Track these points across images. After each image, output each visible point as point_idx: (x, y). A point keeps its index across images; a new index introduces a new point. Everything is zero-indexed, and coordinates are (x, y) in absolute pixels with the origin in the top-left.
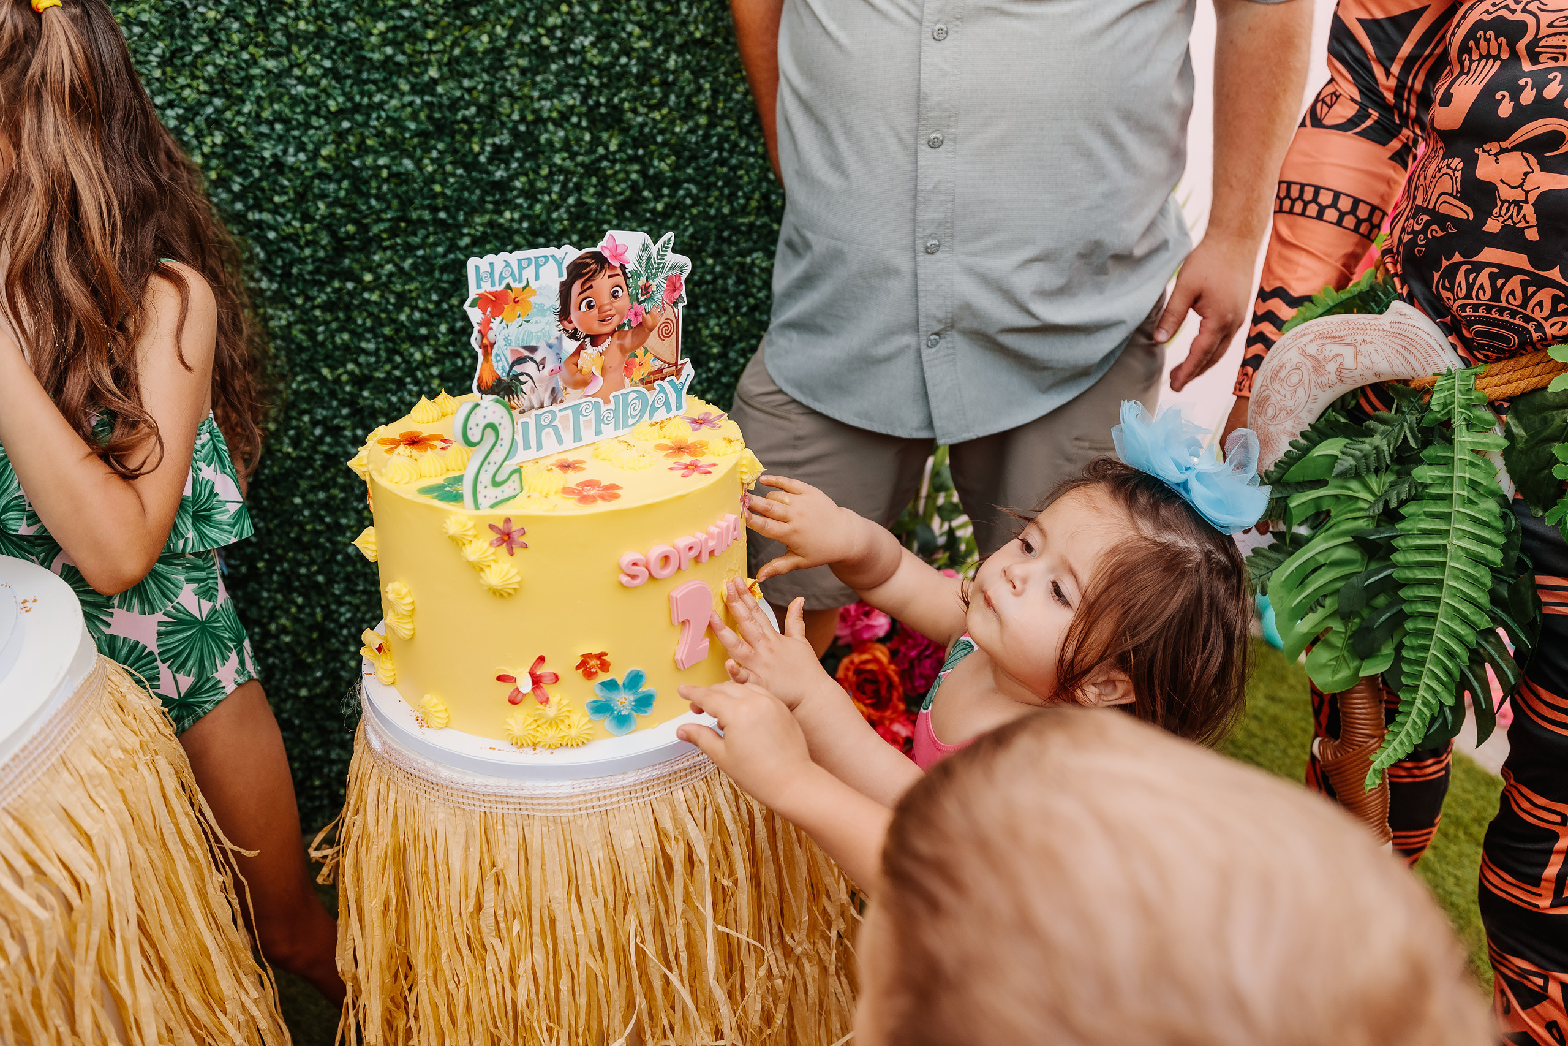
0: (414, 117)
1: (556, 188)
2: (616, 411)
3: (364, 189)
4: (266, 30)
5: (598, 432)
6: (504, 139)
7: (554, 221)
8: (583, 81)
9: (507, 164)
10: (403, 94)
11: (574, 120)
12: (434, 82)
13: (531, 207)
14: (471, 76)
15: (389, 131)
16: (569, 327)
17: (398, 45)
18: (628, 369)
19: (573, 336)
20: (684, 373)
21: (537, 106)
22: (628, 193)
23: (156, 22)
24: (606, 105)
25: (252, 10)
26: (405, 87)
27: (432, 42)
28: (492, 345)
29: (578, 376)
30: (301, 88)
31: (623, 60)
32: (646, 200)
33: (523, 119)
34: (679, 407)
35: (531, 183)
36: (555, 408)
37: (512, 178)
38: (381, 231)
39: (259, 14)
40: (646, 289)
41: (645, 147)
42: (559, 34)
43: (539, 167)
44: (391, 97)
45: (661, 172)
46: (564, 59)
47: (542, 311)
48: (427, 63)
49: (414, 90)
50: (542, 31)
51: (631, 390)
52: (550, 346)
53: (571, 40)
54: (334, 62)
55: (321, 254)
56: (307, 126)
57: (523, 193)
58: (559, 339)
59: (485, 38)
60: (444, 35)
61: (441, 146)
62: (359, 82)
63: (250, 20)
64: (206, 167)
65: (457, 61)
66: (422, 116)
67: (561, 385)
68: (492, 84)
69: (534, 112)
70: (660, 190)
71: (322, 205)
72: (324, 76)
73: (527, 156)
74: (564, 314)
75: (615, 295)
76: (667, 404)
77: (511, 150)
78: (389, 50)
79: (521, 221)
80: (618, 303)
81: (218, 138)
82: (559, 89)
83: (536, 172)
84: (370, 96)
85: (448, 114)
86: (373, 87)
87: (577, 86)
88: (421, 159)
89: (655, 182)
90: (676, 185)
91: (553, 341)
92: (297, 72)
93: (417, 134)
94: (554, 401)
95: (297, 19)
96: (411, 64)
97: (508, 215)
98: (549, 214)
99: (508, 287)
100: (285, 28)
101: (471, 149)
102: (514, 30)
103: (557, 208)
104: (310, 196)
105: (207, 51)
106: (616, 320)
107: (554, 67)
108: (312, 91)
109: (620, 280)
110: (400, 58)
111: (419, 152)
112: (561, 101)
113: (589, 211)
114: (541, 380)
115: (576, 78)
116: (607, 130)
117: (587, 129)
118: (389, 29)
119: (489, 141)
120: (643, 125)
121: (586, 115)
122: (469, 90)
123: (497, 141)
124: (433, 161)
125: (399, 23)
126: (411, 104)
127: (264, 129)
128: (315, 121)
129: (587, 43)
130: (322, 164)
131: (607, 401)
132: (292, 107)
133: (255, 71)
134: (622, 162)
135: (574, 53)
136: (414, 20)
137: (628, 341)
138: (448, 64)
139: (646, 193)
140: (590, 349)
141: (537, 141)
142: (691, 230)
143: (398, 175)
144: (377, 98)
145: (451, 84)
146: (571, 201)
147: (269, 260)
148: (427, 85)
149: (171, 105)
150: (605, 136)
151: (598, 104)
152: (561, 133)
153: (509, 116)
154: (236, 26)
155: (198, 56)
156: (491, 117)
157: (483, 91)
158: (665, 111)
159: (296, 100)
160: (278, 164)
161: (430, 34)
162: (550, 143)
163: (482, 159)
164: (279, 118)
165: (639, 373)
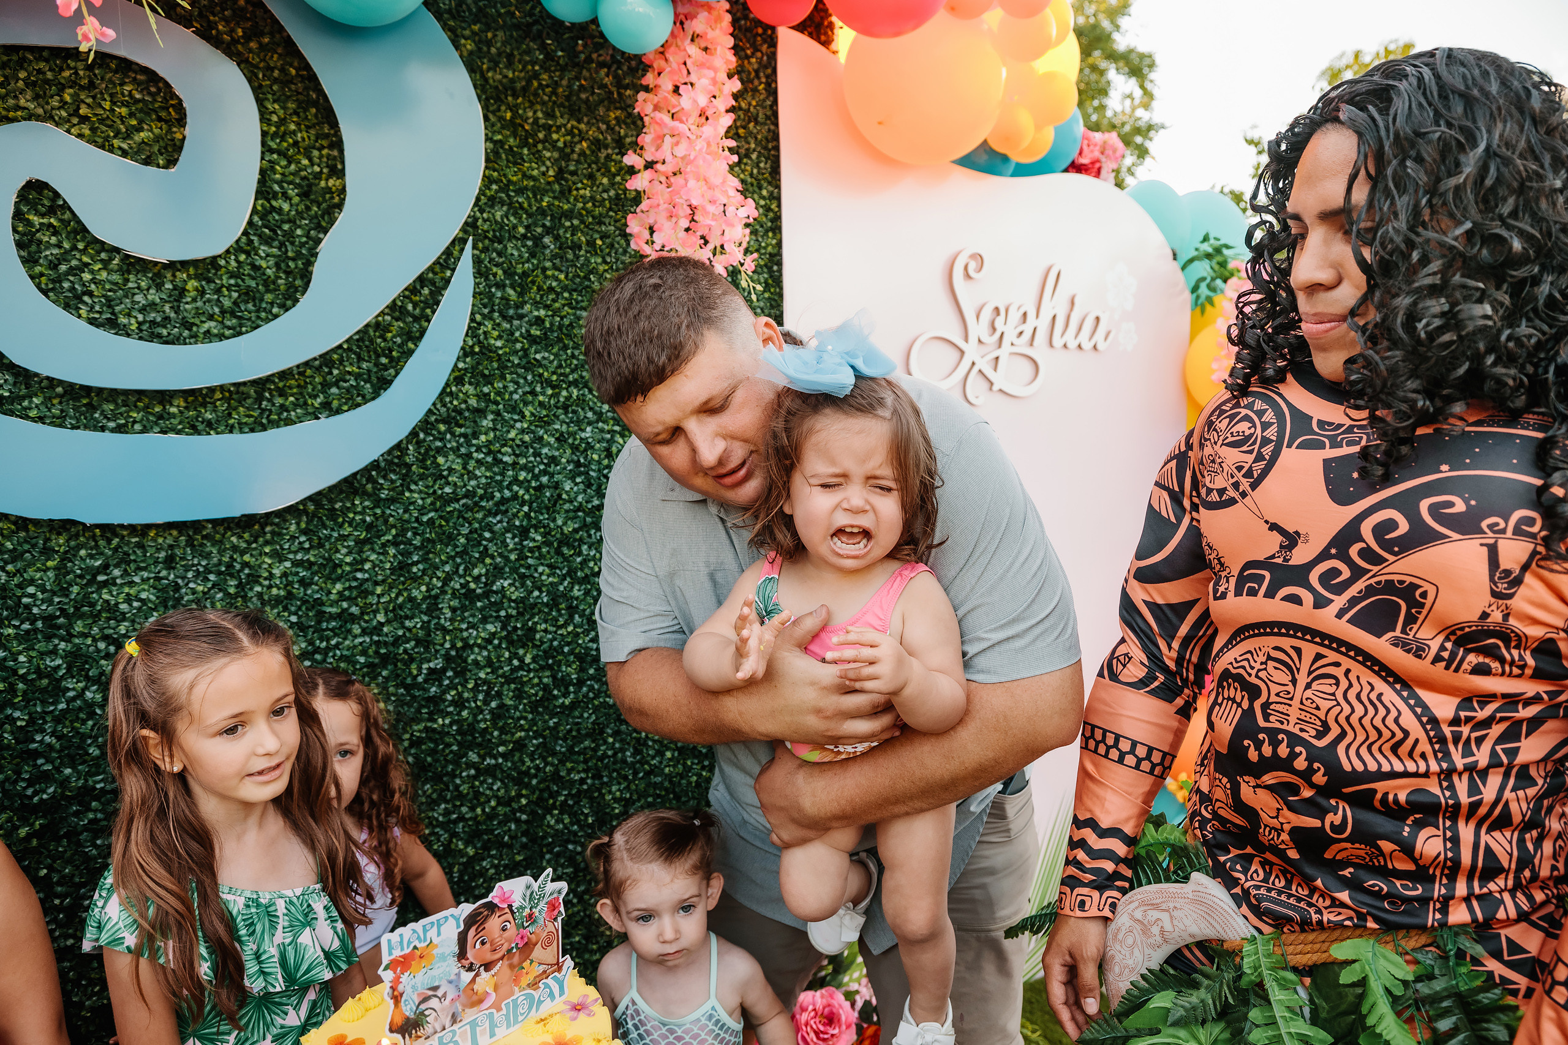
0: (364, 653)
1: (481, 697)
2: (507, 1016)
4: (245, 598)
5: (492, 1035)
6: (438, 663)
7: (478, 722)
8: (503, 613)
9: (440, 681)
10: (355, 636)
11: (496, 642)
12: (382, 624)
13: (459, 714)
14: (412, 618)
15: (342, 665)
16: (466, 963)
17: (351, 600)
18: (516, 981)
19: (470, 969)
20: (565, 968)
21: (465, 634)
22: (541, 693)
23: (152, 598)
24: (522, 629)
25: (233, 582)
26: (357, 630)
27: (379, 596)
28: (401, 995)
29: (475, 998)
31: (536, 593)
32: (556, 698)
33: (453, 646)
34: (562, 993)
35: (460, 694)
36: (455, 1027)
37: (444, 692)
40: (530, 916)
41: (553, 657)
42: (483, 579)
43: (466, 681)
44: (345, 639)
45: (568, 675)
46: (488, 597)
47: (443, 958)
48: (376, 612)
49: (364, 632)
50: (469, 579)
51: (519, 995)
52: (450, 982)
53: (493, 583)
54: (299, 617)
57: (453, 703)
58: (458, 975)
59: (424, 588)
60: (391, 588)
61: (385, 673)
62: (318, 630)
63: (232, 590)
65: (401, 607)
66: (371, 652)
67: (460, 1008)
68: (429, 622)
69: (462, 640)
70: (567, 688)
73: (457, 674)
74: (462, 955)
75: (504, 929)
76: (552, 996)
77: (444, 670)
78: (345, 605)
79: (451, 724)
80: (506, 934)
82: (485, 620)
83: (464, 686)
84: (328, 640)
85: (391, 649)
87: (498, 617)
89: (563, 683)
90: (580, 683)
91: (453, 977)
94: (454, 1023)
95: (270, 587)
96: (362, 613)
97: (440, 721)
98: (475, 716)
99: (415, 948)
100: (260, 595)
101: (410, 673)
102: (447, 580)
103: (482, 712)
106: (505, 947)
107: (479, 604)
109: (509, 916)
110: (354, 610)
112: (485, 629)
113: (508, 710)
114: (443, 1010)
115: (497, 611)
116: (523, 647)
117: (507, 649)
118: (345, 589)
119: (425, 666)
120: (551, 641)
121: (506, 637)
122: (410, 630)
123: (432, 665)
124: (378, 685)
125: (354, 584)
126: (361, 643)
129: (506, 584)
131: (499, 1009)
134: (536, 671)
135: (496, 592)
136: (367, 580)
137: (516, 959)
138: (394, 609)
139: (556, 692)
140: (484, 975)
141: (465, 661)
142: (594, 717)
144: (333, 642)
145: (395, 624)
146: (493, 704)
148: (375, 628)
150: (521, 652)
151: (515, 628)
152: (485, 653)
153: (442, 645)
154: (220, 595)
156: (427, 648)
157: (422, 628)
158: (570, 628)
161: (379, 590)
162: (476, 663)
163: (420, 679)
165: (525, 980)
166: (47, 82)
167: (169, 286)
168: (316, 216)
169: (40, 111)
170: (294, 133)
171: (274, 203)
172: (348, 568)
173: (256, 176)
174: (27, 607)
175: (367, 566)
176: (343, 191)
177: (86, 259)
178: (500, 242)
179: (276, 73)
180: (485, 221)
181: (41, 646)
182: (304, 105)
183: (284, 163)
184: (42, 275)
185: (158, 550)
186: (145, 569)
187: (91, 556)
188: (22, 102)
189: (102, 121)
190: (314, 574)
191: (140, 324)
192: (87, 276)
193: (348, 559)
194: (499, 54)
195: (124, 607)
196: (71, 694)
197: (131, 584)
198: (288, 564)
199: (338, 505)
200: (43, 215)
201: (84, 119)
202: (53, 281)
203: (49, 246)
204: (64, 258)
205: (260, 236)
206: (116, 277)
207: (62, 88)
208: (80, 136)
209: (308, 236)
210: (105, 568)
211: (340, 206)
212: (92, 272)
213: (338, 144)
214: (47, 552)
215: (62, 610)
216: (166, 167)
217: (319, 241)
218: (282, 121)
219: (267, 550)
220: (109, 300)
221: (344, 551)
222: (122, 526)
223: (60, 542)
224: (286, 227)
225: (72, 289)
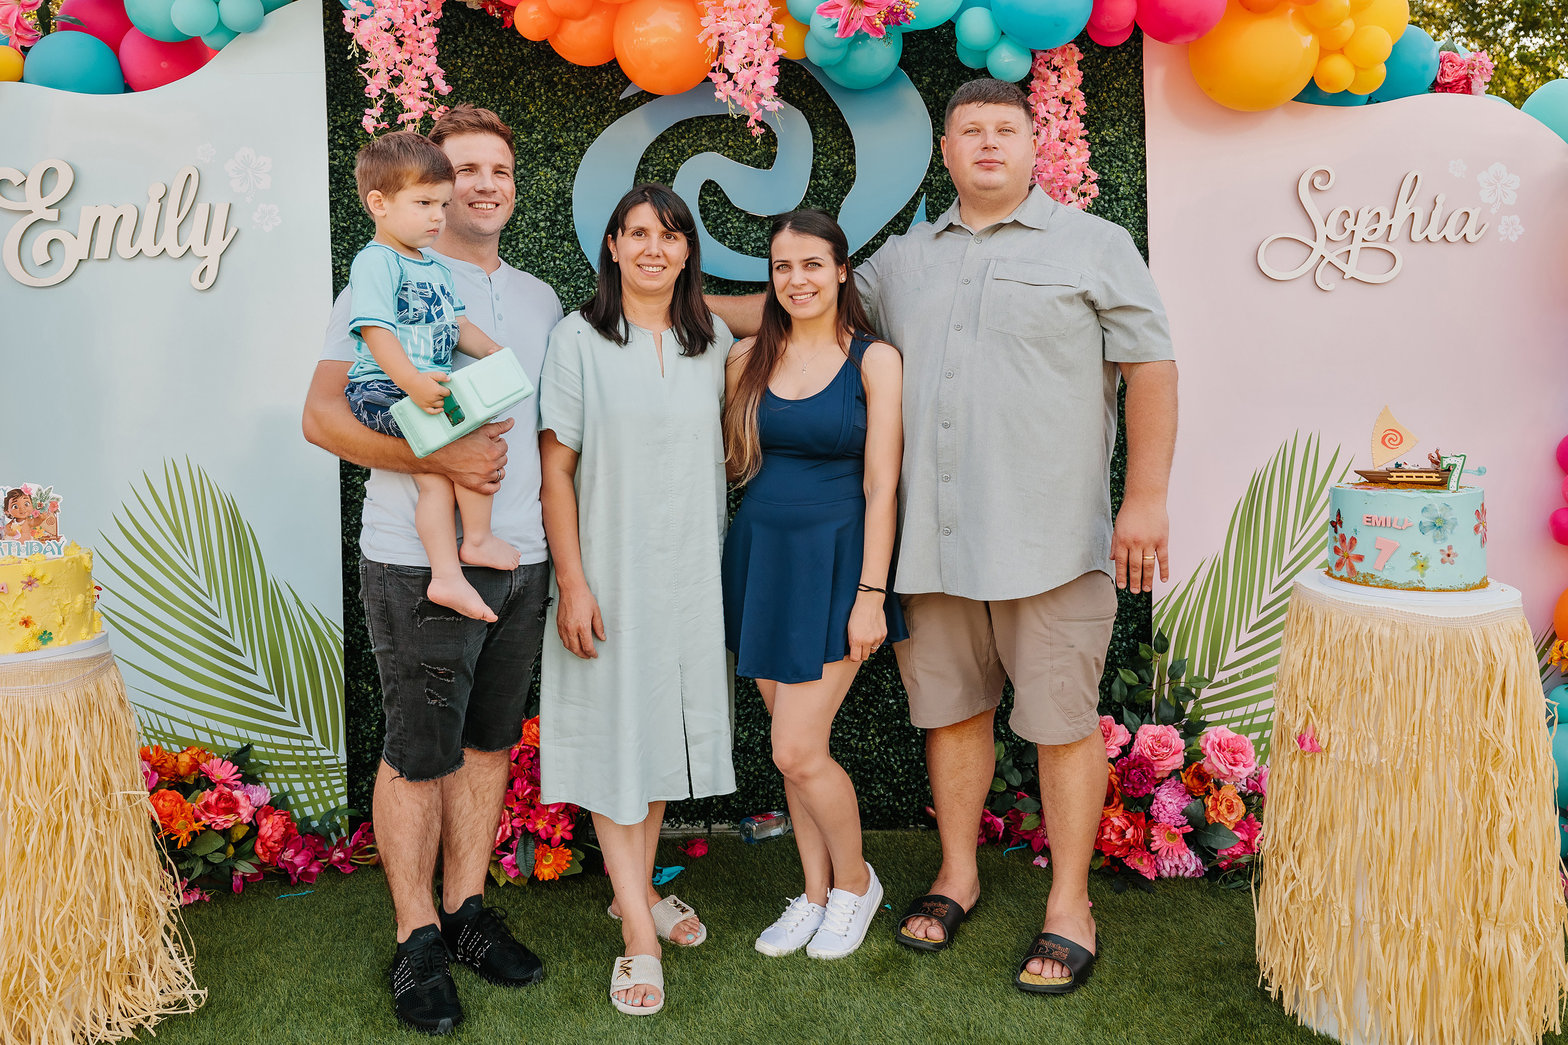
16: (8, 513)
18: (32, 534)
19: (9, 517)
29: (11, 532)
67: (4, 533)
74: (6, 509)
75: (26, 505)
80: (28, 508)
106: (27, 514)
109: (29, 501)
140: (16, 523)
166: (714, 131)
167: (767, 228)
168: (841, 187)
169: (711, 145)
170: (831, 142)
171: (820, 182)
173: (811, 167)
176: (854, 172)
177: (730, 217)
178: (946, 194)
179: (822, 112)
180: (936, 181)
182: (835, 128)
183: (825, 159)
184: (709, 225)
188: (704, 142)
189: (739, 147)
191: (753, 248)
192: (729, 225)
194: (946, 81)
200: (711, 196)
201: (730, 147)
202: (714, 228)
203: (713, 211)
204: (720, 216)
205: (812, 200)
206: (743, 225)
207: (721, 133)
208: (728, 156)
209: (837, 198)
211: (853, 180)
212: (731, 223)
213: (852, 147)
216: (767, 168)
217: (842, 200)
218: (825, 137)
220: (739, 236)
224: (825, 194)
225: (723, 232)
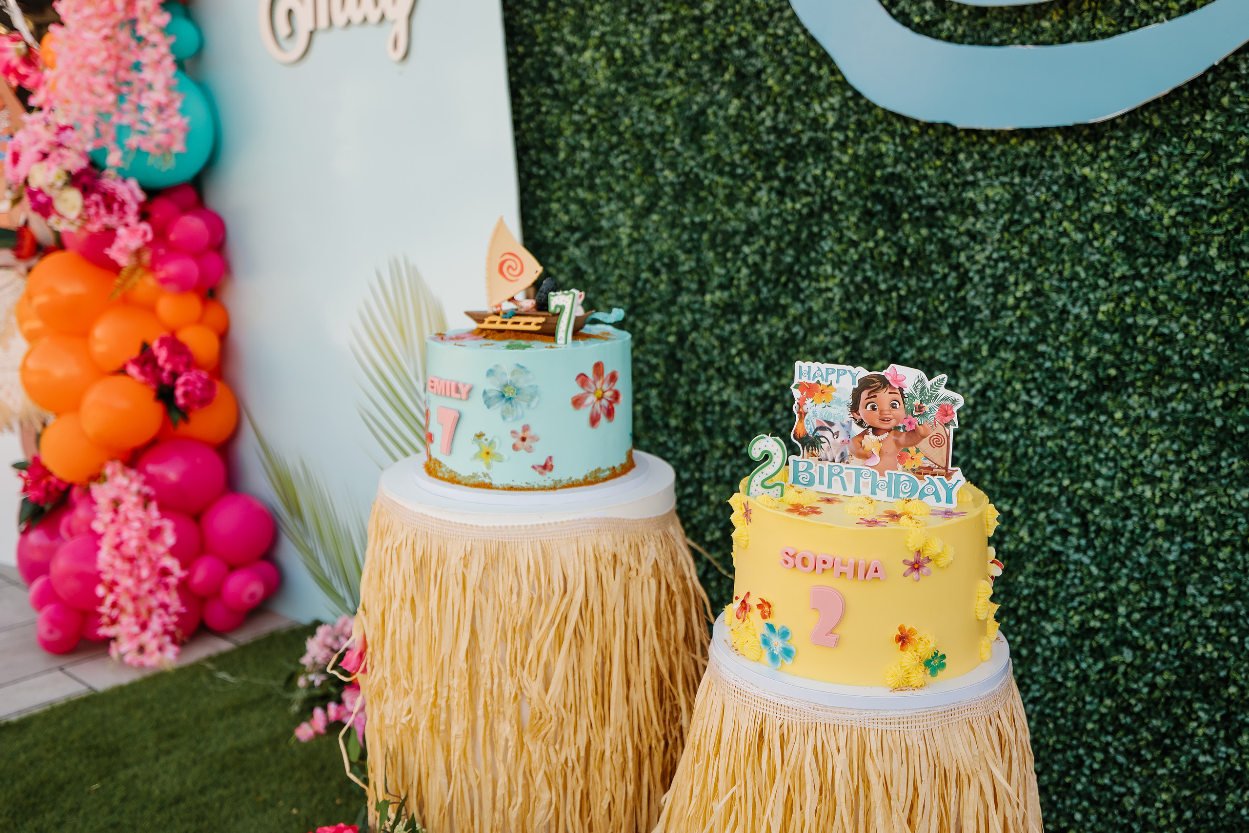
0: (1187, 288)
2: (889, 485)
3: (1130, 342)
4: (1079, 211)
5: (874, 495)
10: (1179, 268)
12: (1212, 260)
15: (1162, 297)
16: (858, 417)
17: (1183, 227)
18: (902, 458)
20: (954, 478)
23: (1005, 201)
25: (1072, 195)
26: (1183, 261)
27: (1213, 226)
28: (805, 414)
29: (862, 451)
30: (1098, 256)
36: (843, 465)
38: (1136, 379)
39: (1077, 200)
44: (1170, 270)
47: (839, 402)
48: (1207, 244)
49: (1192, 266)
52: (843, 426)
54: (1126, 238)
55: (1084, 387)
56: (1095, 287)
61: (1208, 316)
62: (1143, 255)
63: (1069, 202)
64: (1016, 307)
66: (1194, 288)
67: (849, 452)
71: (1094, 350)
72: (1116, 249)
75: (893, 407)
76: (937, 496)
78: (1173, 231)
80: (895, 412)
81: (1028, 287)
84: (1153, 267)
86: (1154, 261)
88: (1186, 325)
91: (845, 423)
92: (1096, 244)
93: (1187, 302)
94: (842, 461)
99: (819, 382)
104: (1085, 341)
105: (1035, 222)
106: (893, 423)
108: (1104, 260)
109: (899, 397)
111: (1184, 319)
114: (835, 445)
118: (1178, 214)
126: (1186, 277)
127: (1064, 285)
128: (1102, 282)
130: (1100, 317)
131: (882, 474)
132: (1086, 269)
133: (1064, 240)
137: (902, 439)
140: (871, 436)
143: (1163, 335)
147: (1043, 383)
149: (1003, 259)
155: (1028, 226)
159: (1090, 267)
160: (1064, 311)
164: (1075, 276)
165: (911, 464)
172: (1185, 192)
174: (919, 198)
175: (1205, 191)
181: (924, 232)
185: (1017, 157)
186: (1005, 174)
187: (967, 160)
190: (1150, 193)
193: (1186, 182)
195: (982, 207)
196: (938, 276)
197: (991, 186)
198: (1125, 181)
199: (1185, 121)
210: (974, 170)
214: (939, 154)
215: (941, 204)
219: (1107, 164)
221: (1184, 172)
222: (992, 133)
223: (949, 144)
